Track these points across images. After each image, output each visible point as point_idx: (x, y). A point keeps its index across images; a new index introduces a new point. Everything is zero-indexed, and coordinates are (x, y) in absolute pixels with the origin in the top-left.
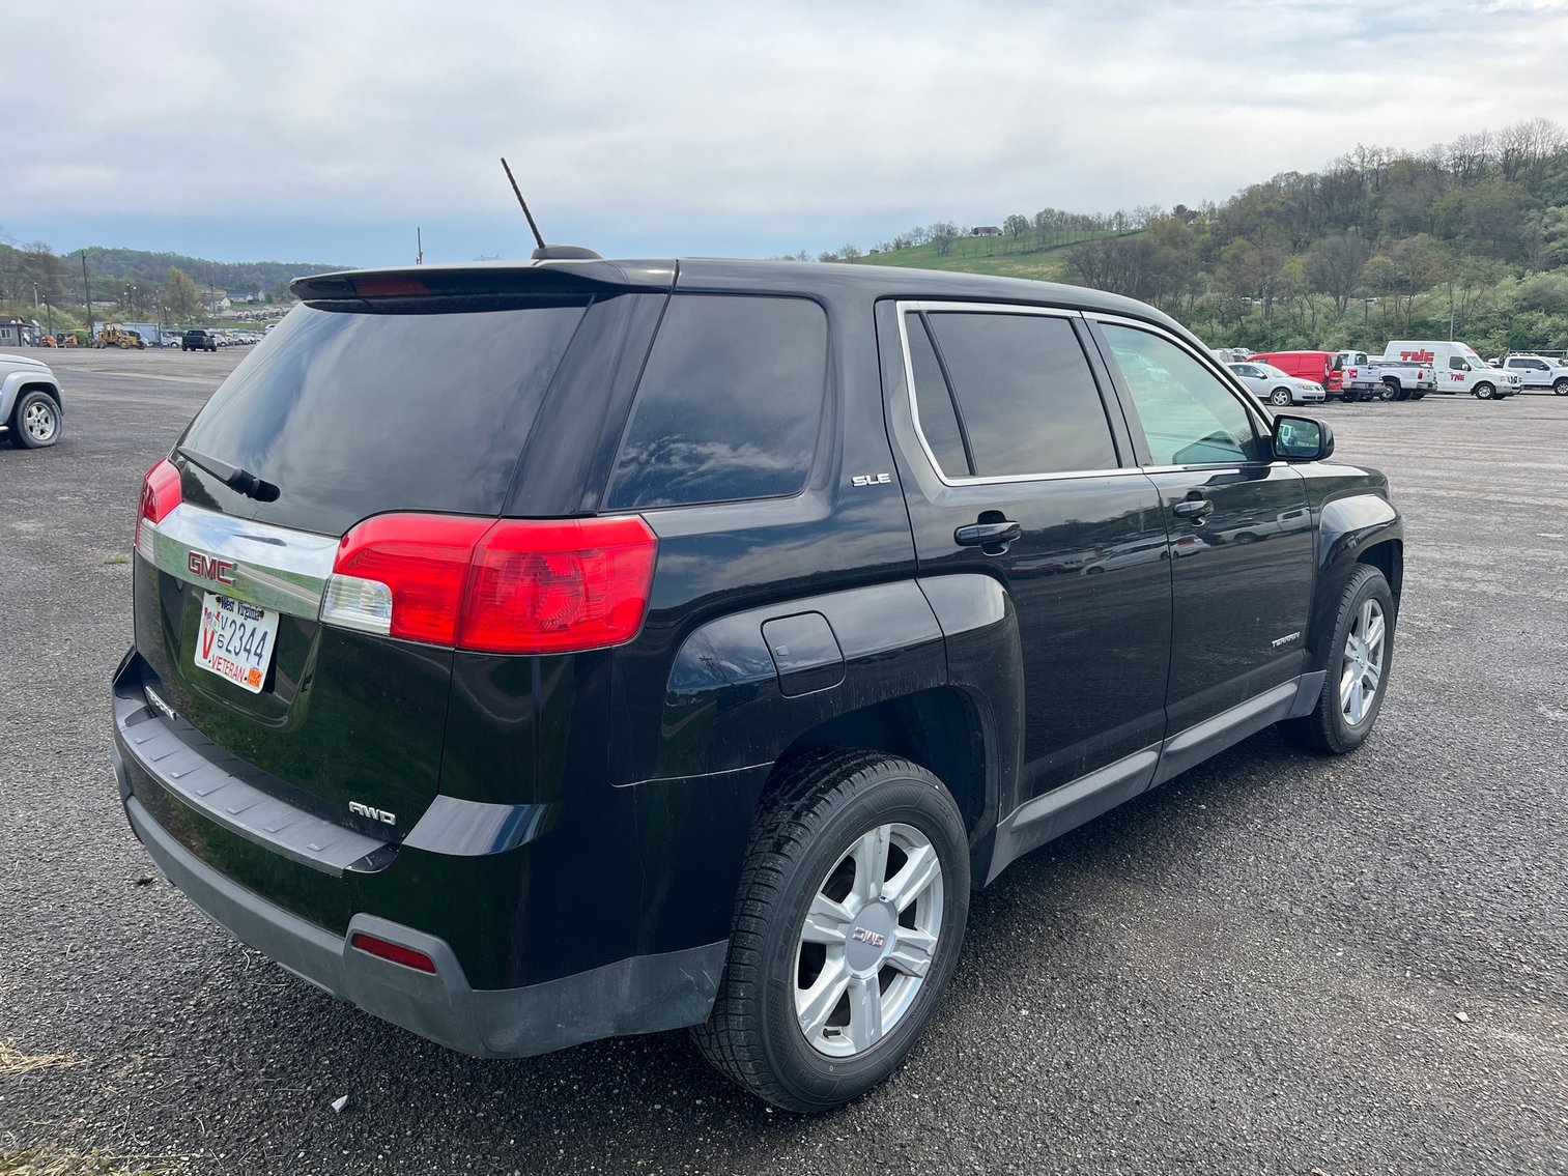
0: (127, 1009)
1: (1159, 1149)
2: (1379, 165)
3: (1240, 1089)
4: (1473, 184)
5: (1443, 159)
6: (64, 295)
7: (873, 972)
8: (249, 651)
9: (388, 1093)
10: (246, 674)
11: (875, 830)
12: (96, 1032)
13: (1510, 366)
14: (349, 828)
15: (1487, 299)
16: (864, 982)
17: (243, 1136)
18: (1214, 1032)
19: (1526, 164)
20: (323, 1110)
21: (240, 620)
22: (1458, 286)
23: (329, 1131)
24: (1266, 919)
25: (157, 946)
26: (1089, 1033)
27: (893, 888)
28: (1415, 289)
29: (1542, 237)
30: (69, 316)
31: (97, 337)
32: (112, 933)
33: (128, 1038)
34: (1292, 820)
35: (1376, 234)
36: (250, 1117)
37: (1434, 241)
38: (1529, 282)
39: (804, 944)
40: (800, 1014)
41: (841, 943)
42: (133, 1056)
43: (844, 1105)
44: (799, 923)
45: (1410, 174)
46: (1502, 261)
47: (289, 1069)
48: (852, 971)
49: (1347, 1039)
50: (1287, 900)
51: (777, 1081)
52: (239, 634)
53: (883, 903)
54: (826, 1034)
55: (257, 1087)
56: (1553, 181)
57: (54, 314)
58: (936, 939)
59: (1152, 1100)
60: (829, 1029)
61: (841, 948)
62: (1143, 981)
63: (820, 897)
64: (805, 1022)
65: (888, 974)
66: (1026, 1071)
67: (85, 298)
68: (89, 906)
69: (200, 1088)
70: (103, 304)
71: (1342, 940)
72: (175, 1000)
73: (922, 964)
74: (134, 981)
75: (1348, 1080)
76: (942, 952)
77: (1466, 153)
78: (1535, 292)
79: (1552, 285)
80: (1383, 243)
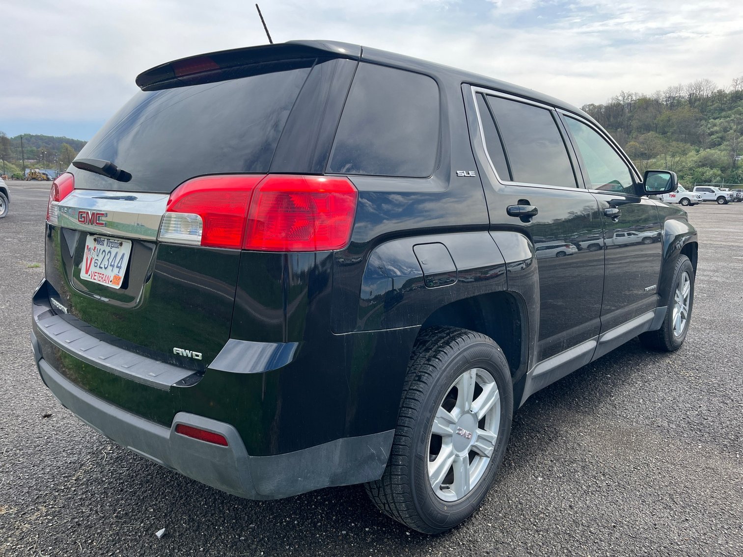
0: (37, 482)
1: (632, 551)
2: (631, 101)
3: (668, 518)
4: (675, 109)
5: (661, 98)
6: (11, 156)
7: (465, 454)
8: (113, 266)
9: (188, 527)
10: (112, 279)
11: (469, 371)
12: (19, 494)
13: (696, 191)
14: (173, 364)
15: (682, 162)
16: (462, 459)
17: (105, 552)
18: (646, 488)
19: (699, 100)
20: (151, 537)
21: (108, 249)
22: (669, 155)
23: (154, 549)
24: (657, 430)
25: (54, 449)
26: (578, 490)
27: (476, 405)
28: (649, 157)
29: (707, 133)
30: (13, 166)
31: (27, 176)
32: (29, 442)
33: (38, 498)
34: (656, 382)
35: (631, 132)
36: (108, 541)
37: (657, 135)
38: (702, 154)
39: (432, 434)
40: (430, 475)
41: (450, 436)
42: (40, 507)
43: (450, 530)
44: (431, 422)
45: (645, 105)
46: (689, 144)
47: (130, 514)
48: (456, 452)
49: (716, 490)
50: (665, 421)
51: (418, 515)
52: (107, 257)
53: (471, 414)
54: (441, 488)
55: (112, 524)
56: (712, 108)
57: (6, 165)
58: (496, 436)
59: (622, 525)
60: (443, 485)
61: (450, 438)
62: (600, 462)
63: (441, 407)
64: (433, 480)
65: (473, 455)
66: (549, 510)
67: (21, 158)
68: (17, 428)
69: (79, 525)
70: (30, 161)
71: (700, 440)
72: (64, 477)
73: (489, 450)
74: (41, 467)
75: (723, 511)
76: (499, 443)
77: (672, 95)
78: (705, 158)
79: (712, 155)
80: (634, 136)
